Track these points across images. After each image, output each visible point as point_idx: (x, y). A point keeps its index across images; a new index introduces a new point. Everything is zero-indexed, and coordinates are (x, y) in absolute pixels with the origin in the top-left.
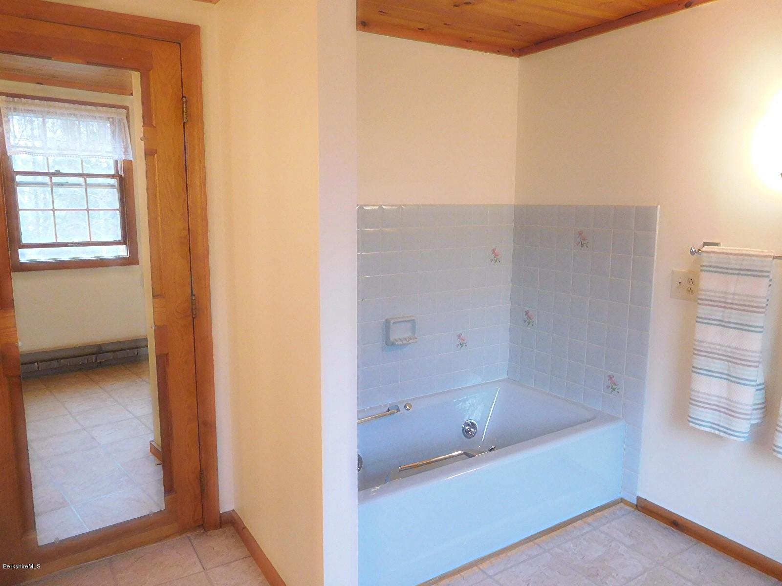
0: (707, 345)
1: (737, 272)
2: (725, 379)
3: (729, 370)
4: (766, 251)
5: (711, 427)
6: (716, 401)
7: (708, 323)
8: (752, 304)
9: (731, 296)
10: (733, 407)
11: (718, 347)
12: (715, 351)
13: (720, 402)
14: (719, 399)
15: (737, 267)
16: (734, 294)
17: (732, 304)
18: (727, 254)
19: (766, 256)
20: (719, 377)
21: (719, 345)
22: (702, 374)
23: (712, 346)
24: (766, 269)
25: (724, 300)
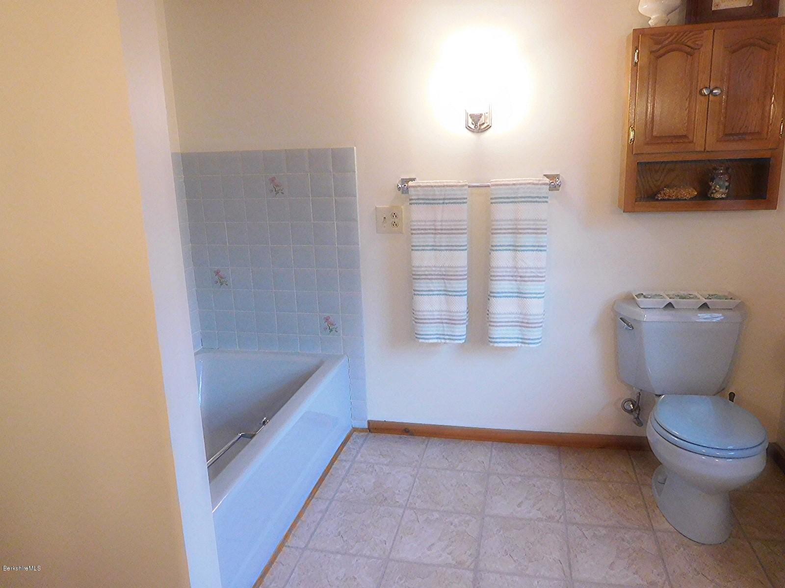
0: (425, 269)
1: (441, 202)
2: (443, 295)
3: (445, 287)
4: (462, 181)
5: (437, 338)
6: (438, 315)
7: (423, 250)
8: (458, 227)
9: (440, 223)
10: (453, 316)
11: (434, 269)
12: (432, 273)
13: (441, 315)
14: (440, 313)
15: (441, 197)
16: (441, 221)
17: (442, 230)
18: (432, 186)
19: (463, 186)
20: (438, 295)
21: (435, 267)
22: (424, 295)
23: (429, 269)
24: (465, 197)
25: (433, 227)
